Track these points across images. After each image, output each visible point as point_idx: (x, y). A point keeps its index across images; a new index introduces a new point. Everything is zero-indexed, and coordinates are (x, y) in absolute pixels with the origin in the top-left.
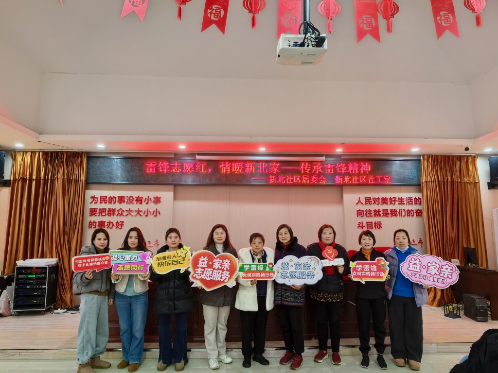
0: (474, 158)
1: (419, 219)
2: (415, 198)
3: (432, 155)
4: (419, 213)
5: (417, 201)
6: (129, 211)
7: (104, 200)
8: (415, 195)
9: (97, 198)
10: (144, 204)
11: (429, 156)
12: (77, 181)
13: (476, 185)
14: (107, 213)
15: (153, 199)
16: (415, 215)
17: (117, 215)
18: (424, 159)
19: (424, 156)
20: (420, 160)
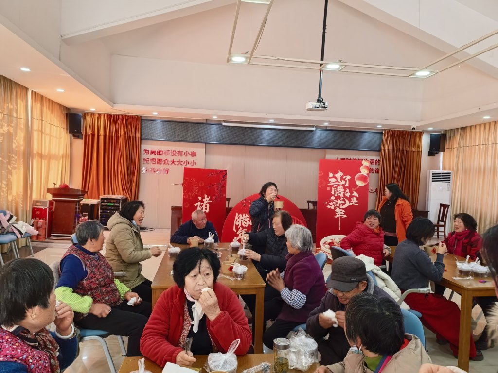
0: (421, 133)
1: (377, 174)
2: (376, 160)
3: (391, 130)
4: (377, 171)
5: (377, 162)
6: (173, 162)
7: (154, 153)
8: (375, 158)
9: (149, 151)
10: (184, 156)
11: (389, 131)
12: (134, 138)
13: (419, 153)
14: (156, 162)
15: (190, 154)
16: (375, 172)
17: (164, 164)
18: (385, 133)
19: (385, 130)
20: (382, 133)
